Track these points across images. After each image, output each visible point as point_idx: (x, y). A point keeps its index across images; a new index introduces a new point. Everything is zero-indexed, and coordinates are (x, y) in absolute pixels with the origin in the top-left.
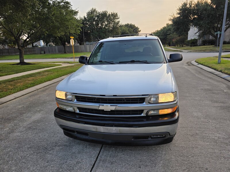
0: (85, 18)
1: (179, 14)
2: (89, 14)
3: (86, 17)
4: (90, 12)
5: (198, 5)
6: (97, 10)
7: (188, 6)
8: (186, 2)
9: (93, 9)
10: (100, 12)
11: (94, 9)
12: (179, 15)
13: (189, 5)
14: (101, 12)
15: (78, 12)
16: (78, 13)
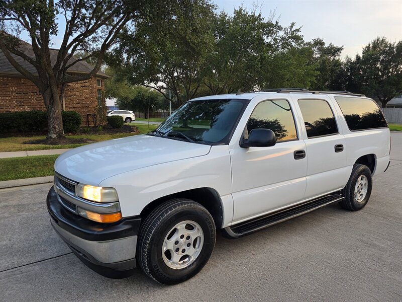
0: (358, 58)
2: (367, 51)
3: (361, 55)
4: (371, 45)
6: (387, 40)
9: (378, 40)
10: (392, 43)
11: (381, 39)
14: (396, 45)
15: (342, 49)
16: (342, 51)
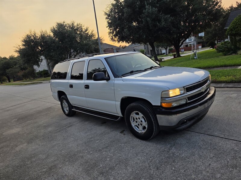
1: (24, 45)
5: (43, 37)
7: (32, 38)
8: (29, 34)
12: (24, 47)
13: (34, 37)
